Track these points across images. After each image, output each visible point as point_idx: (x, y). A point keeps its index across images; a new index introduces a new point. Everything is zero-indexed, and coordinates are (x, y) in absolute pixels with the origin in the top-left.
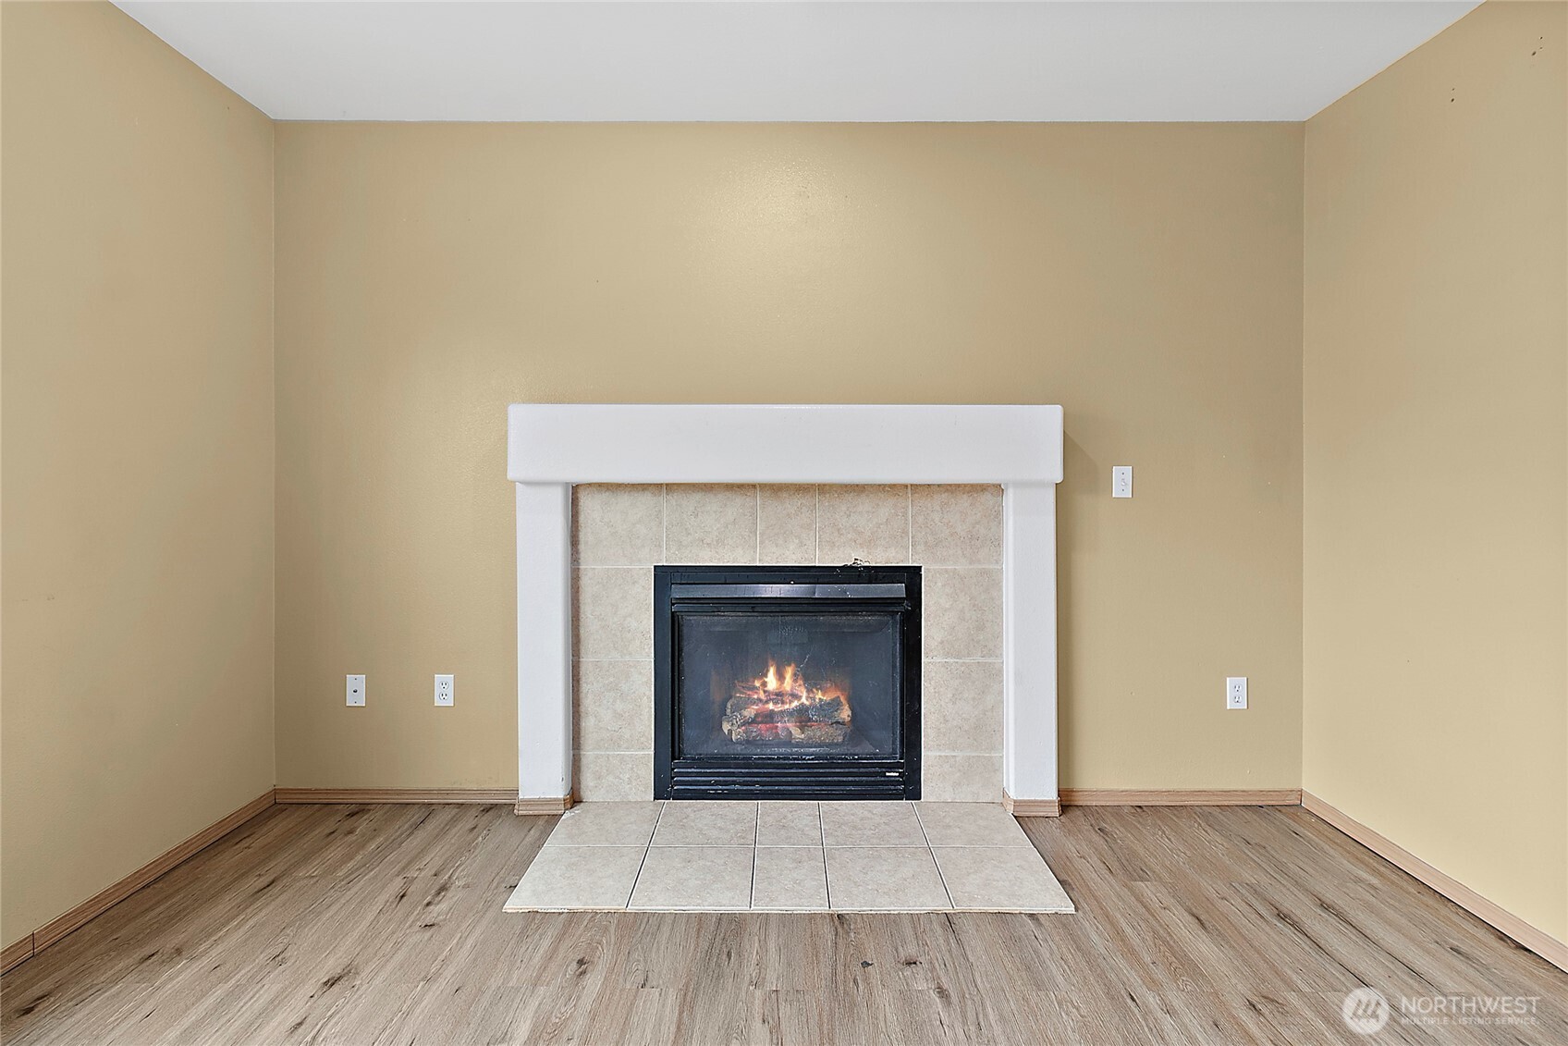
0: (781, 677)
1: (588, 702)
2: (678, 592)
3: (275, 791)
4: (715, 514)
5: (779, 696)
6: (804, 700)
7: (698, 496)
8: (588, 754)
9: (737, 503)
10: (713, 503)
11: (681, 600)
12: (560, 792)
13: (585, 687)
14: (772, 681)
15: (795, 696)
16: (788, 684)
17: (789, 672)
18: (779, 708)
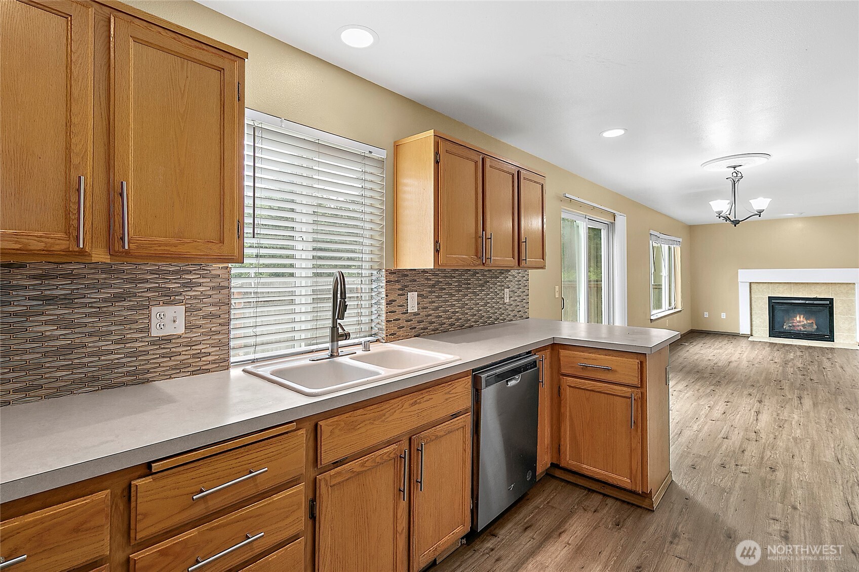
0: (800, 318)
1: (753, 319)
2: (773, 301)
3: (692, 330)
4: (781, 288)
5: (800, 322)
6: (805, 322)
7: (778, 284)
8: (754, 328)
9: (786, 286)
10: (781, 286)
11: (774, 303)
12: (750, 333)
13: (753, 317)
14: (798, 319)
15: (803, 322)
16: (802, 319)
17: (802, 316)
18: (800, 324)
